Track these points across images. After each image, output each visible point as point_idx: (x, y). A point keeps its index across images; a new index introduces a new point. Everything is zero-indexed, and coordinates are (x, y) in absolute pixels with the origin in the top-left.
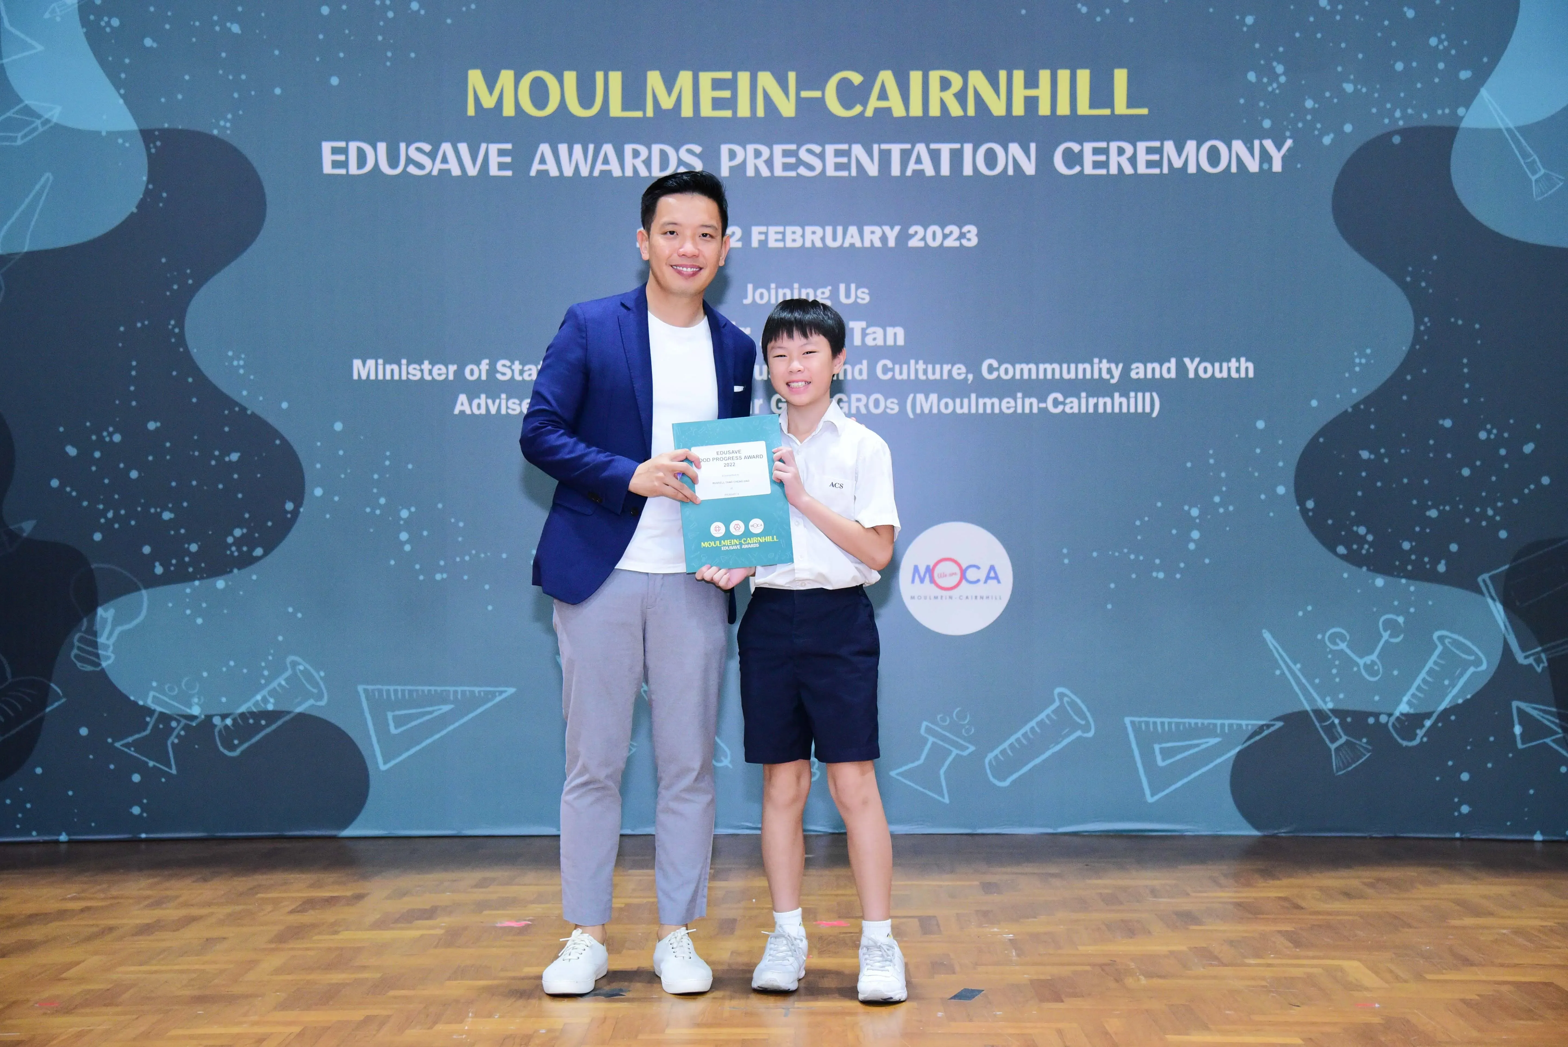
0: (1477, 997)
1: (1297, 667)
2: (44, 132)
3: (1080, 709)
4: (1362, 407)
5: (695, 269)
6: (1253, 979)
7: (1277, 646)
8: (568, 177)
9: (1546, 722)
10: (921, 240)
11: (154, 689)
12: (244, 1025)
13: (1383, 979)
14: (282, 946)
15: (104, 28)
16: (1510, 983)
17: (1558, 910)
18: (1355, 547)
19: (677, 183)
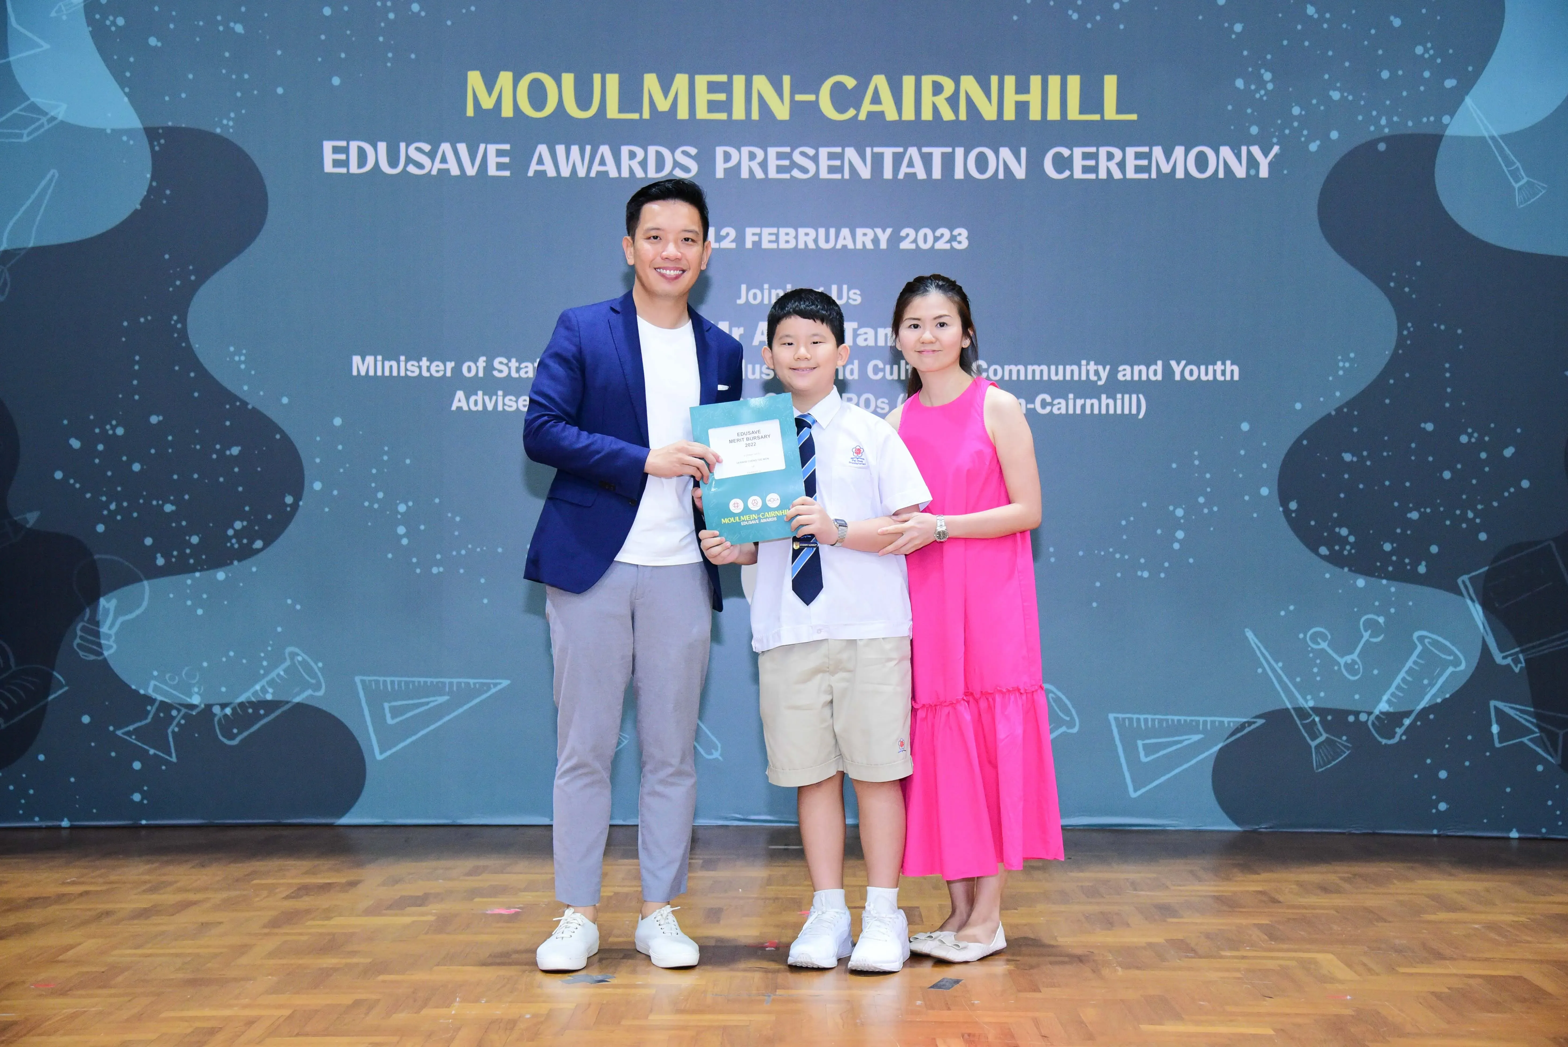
0: (1447, 990)
1: (1278, 666)
2: (49, 129)
3: (1066, 705)
4: (1345, 410)
5: (678, 272)
6: (1227, 970)
7: (1259, 644)
8: (565, 178)
9: (1523, 722)
10: (912, 242)
11: (155, 678)
12: (236, 1008)
13: (1355, 972)
14: (276, 931)
15: (109, 27)
16: (1480, 976)
17: (1532, 905)
18: (1337, 548)
19: (660, 191)
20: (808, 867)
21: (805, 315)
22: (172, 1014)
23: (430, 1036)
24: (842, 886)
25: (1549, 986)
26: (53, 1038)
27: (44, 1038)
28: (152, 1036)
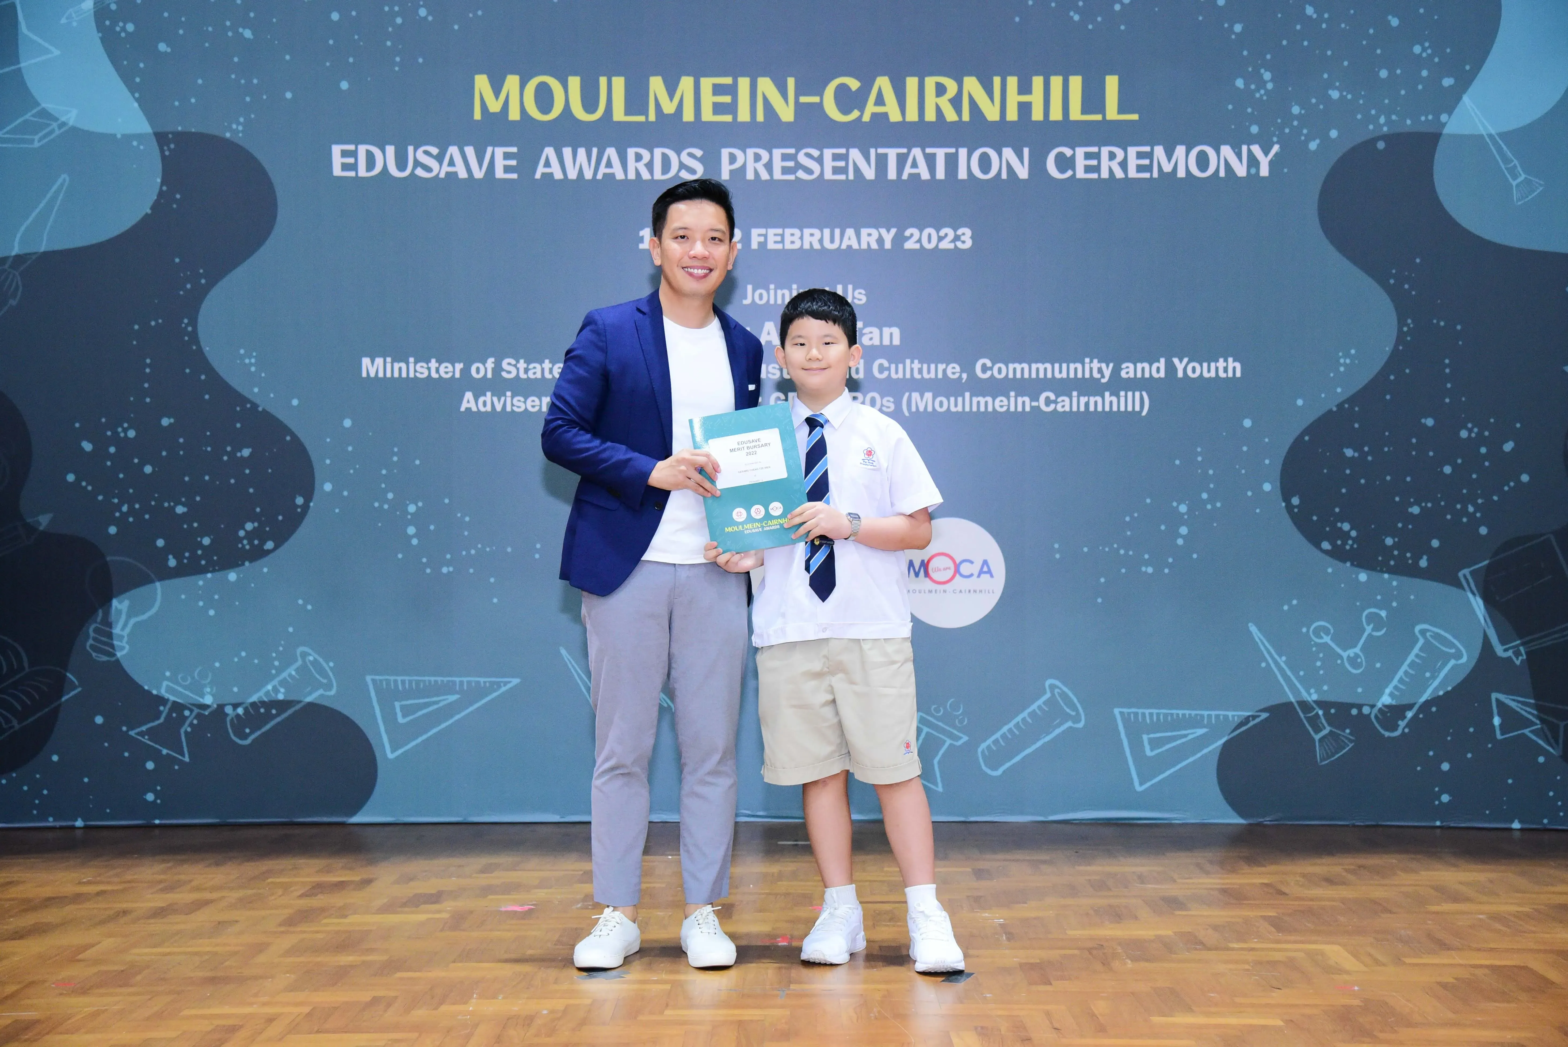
0: (1453, 980)
1: (1282, 660)
2: (59, 135)
3: (1071, 700)
4: (1346, 406)
5: (706, 271)
6: (1236, 962)
7: (1262, 638)
8: (572, 181)
9: (1523, 713)
10: (917, 242)
11: (168, 679)
12: (255, 1006)
13: (1362, 962)
14: (292, 929)
15: (120, 33)
16: (1487, 967)
17: (1534, 896)
18: (1339, 542)
19: (687, 190)
20: (817, 862)
21: (817, 315)
22: (193, 1012)
23: (448, 1032)
24: (851, 881)
25: (1553, 975)
26: (74, 1037)
27: (66, 1036)
28: (172, 1034)
